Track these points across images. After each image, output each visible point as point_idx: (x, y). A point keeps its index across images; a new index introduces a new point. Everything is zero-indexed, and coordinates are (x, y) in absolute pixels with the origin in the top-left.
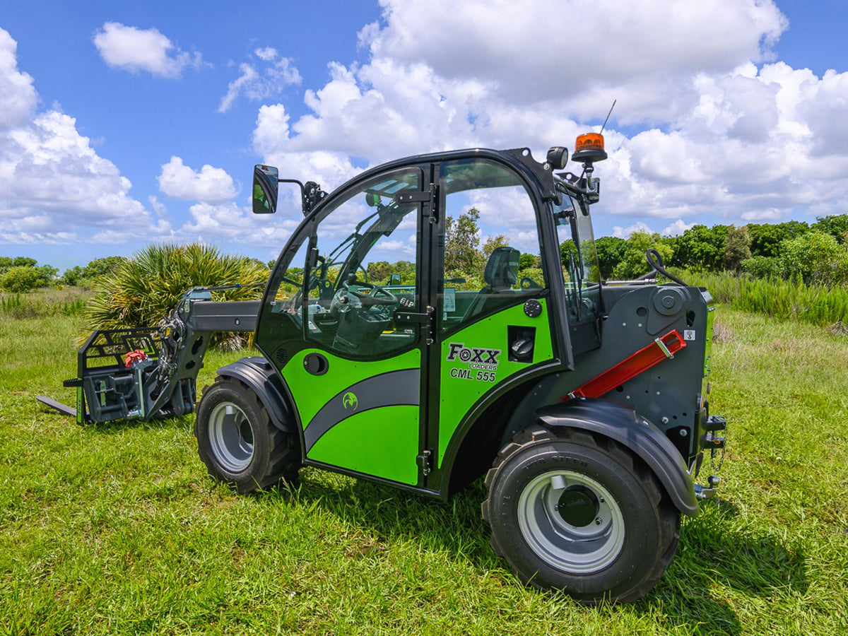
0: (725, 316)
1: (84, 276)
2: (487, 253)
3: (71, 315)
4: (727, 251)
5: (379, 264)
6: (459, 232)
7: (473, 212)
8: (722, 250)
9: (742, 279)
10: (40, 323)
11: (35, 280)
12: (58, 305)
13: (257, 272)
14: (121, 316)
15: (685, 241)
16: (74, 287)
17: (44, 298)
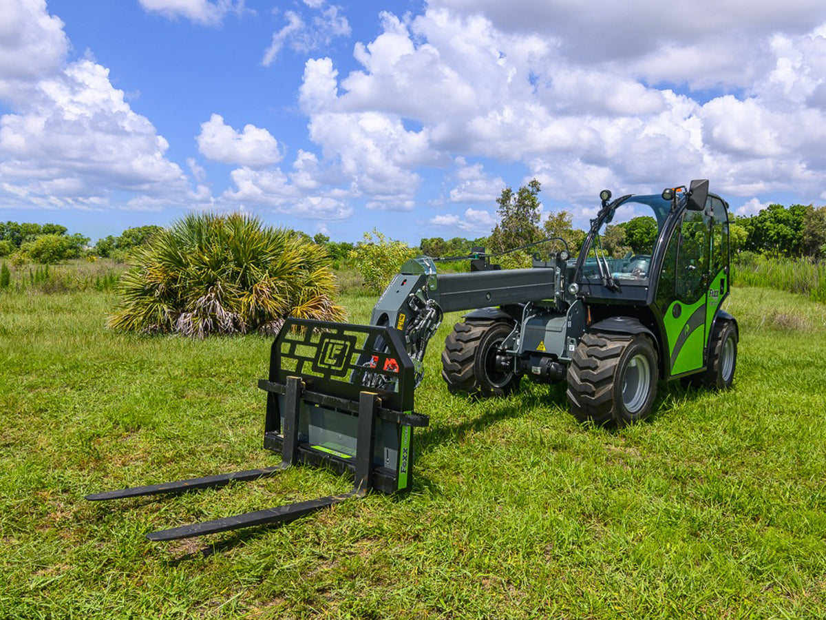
0: (803, 308)
1: (117, 247)
2: (548, 231)
3: (104, 290)
4: (805, 235)
5: (432, 240)
6: (519, 207)
7: (534, 184)
8: (800, 233)
9: (821, 267)
10: (71, 299)
11: (65, 251)
12: (89, 279)
13: (302, 247)
14: (157, 293)
15: (761, 222)
16: (107, 259)
17: (74, 271)
